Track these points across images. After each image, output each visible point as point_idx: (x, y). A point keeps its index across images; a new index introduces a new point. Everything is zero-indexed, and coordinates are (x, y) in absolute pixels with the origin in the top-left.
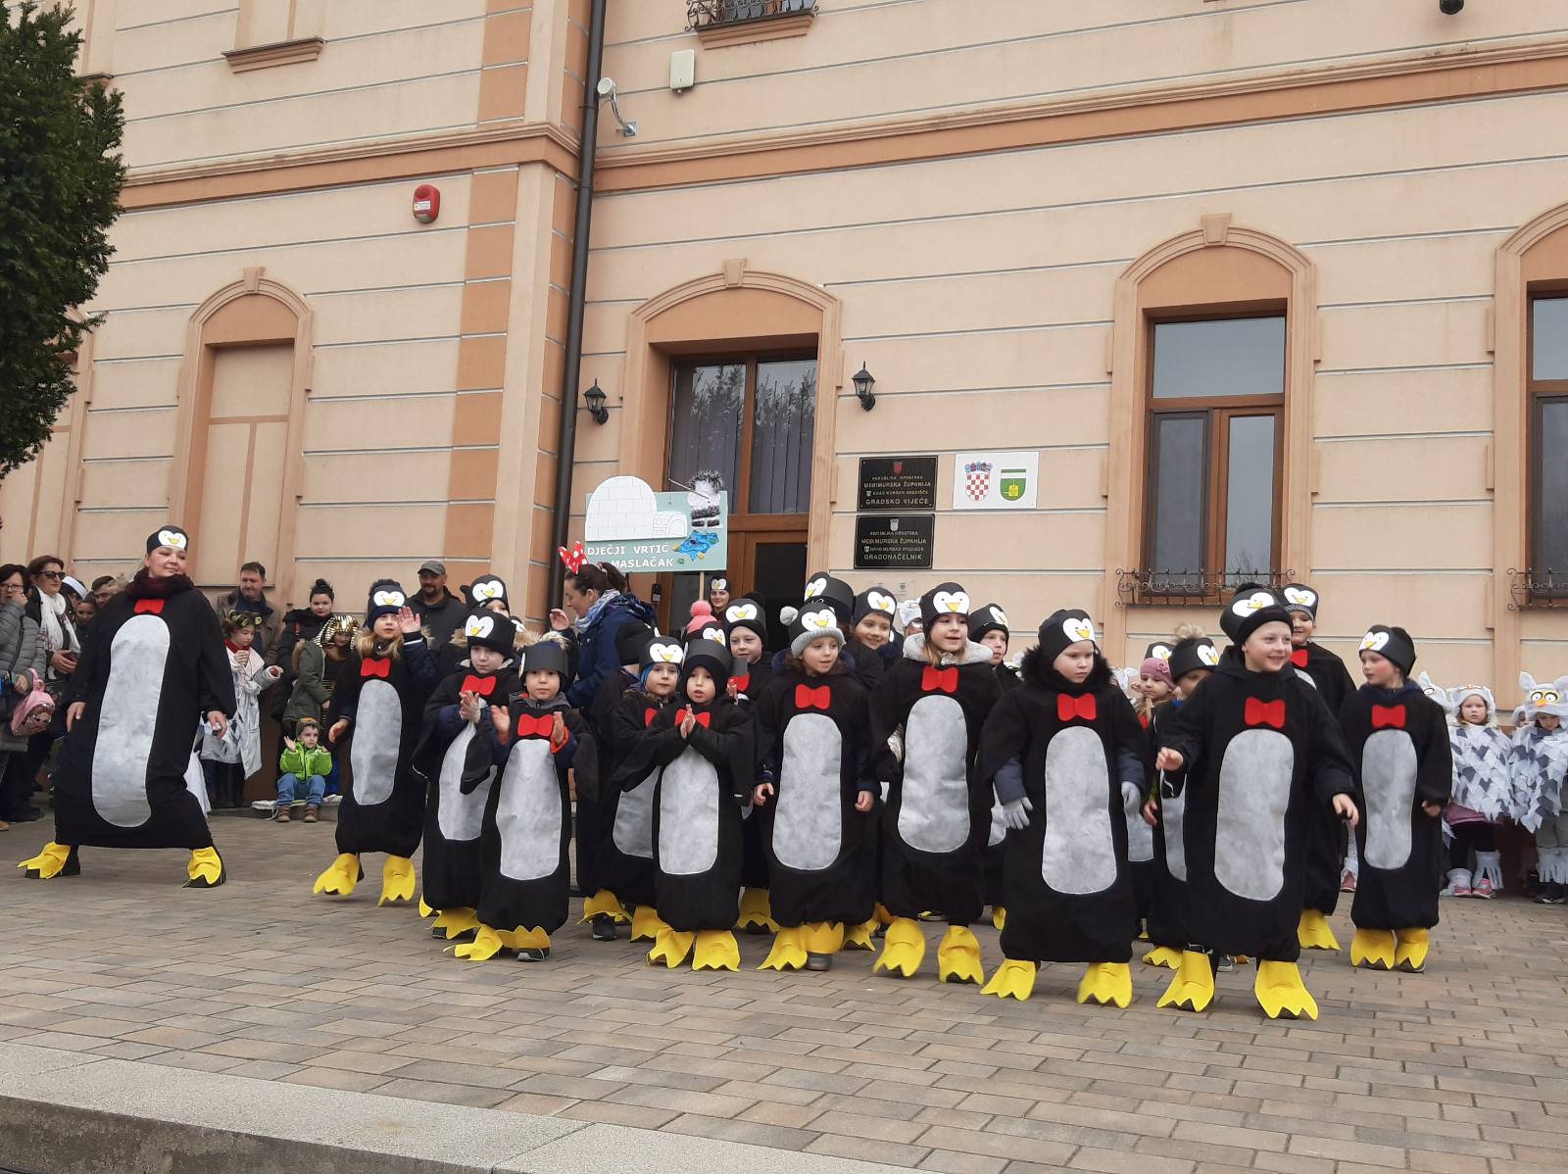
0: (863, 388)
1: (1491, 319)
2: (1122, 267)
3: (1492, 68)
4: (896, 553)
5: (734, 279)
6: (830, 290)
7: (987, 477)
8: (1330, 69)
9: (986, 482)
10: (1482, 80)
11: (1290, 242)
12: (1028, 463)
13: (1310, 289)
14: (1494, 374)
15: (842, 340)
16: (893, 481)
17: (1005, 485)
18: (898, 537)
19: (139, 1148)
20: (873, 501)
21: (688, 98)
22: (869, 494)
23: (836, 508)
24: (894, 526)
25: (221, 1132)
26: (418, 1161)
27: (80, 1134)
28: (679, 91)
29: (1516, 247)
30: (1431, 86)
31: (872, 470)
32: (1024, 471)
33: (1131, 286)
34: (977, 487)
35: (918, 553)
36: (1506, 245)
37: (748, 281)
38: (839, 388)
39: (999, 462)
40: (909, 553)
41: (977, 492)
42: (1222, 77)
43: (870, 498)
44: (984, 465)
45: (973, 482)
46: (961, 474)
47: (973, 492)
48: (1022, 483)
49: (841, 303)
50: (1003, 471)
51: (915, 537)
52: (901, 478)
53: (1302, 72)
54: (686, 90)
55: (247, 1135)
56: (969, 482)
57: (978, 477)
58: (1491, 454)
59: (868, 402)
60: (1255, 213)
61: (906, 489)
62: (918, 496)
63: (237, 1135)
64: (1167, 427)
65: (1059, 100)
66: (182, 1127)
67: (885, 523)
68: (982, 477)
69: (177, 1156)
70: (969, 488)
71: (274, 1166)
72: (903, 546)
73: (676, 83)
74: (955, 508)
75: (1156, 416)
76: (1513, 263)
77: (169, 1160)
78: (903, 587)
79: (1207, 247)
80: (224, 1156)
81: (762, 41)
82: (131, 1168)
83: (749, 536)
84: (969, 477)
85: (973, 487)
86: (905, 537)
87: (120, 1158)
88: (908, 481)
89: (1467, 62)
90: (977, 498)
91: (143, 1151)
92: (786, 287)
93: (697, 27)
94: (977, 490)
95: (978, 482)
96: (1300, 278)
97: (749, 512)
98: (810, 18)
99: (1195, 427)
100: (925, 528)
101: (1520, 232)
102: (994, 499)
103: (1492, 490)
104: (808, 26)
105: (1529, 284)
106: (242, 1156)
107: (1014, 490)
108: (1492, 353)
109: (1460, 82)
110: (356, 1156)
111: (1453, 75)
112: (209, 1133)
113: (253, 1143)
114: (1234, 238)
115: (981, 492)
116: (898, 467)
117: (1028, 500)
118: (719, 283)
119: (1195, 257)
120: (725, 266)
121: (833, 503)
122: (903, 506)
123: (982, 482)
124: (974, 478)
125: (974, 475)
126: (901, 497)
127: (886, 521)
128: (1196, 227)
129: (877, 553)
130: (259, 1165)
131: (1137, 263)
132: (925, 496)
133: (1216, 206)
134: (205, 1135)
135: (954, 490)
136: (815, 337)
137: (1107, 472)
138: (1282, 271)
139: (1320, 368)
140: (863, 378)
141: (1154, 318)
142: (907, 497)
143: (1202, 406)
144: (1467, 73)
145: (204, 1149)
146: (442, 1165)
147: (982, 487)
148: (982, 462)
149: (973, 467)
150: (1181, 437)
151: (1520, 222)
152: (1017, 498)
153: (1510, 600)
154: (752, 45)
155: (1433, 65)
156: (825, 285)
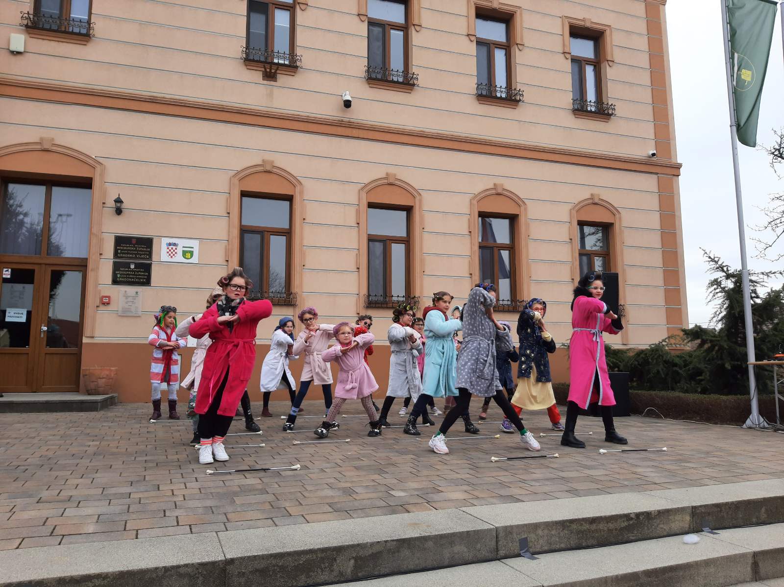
0: (118, 205)
1: (358, 212)
2: (233, 173)
3: (357, 129)
4: (134, 278)
5: (46, 146)
6: (98, 159)
7: (176, 249)
8: (308, 117)
9: (176, 251)
10: (355, 132)
11: (295, 175)
12: (195, 244)
13: (301, 193)
14: (359, 231)
15: (105, 182)
16: (132, 247)
17: (184, 253)
18: (135, 271)
19: (335, 560)
20: (121, 255)
21: (19, 57)
22: (119, 251)
23: (102, 257)
24: (132, 266)
25: (378, 542)
26: (468, 532)
27: (301, 562)
28: (15, 53)
29: (365, 190)
30: (340, 131)
31: (120, 241)
32: (192, 248)
33: (237, 182)
34: (172, 253)
35: (144, 279)
36: (362, 189)
37: (54, 148)
38: (104, 203)
39: (182, 243)
40: (140, 278)
41: (172, 255)
42: (269, 110)
43: (120, 253)
44: (175, 244)
45: (170, 250)
46: (164, 249)
47: (170, 255)
48: (192, 253)
49: (105, 166)
50: (184, 247)
51: (142, 272)
52: (136, 246)
53: (299, 115)
54: (19, 53)
55: (391, 540)
56: (168, 250)
57: (172, 248)
58: (358, 256)
59: (119, 211)
60: (281, 162)
61: (138, 251)
62: (144, 254)
63: (386, 542)
64: (247, 236)
65: (207, 102)
66: (358, 545)
67: (127, 265)
68: (174, 249)
69: (356, 559)
70: (168, 252)
71: (406, 551)
72: (137, 275)
73: (13, 48)
74: (161, 260)
75: (244, 231)
76: (364, 195)
77: (352, 561)
78: (137, 293)
79: (265, 171)
80: (380, 552)
81: (62, 42)
82: (332, 571)
83: (47, 266)
84: (168, 248)
85: (170, 253)
86: (138, 272)
87: (325, 568)
88: (138, 247)
89: (351, 125)
90: (172, 257)
91: (338, 561)
92: (75, 154)
93: (27, 26)
94: (172, 254)
95: (172, 251)
96: (298, 189)
97: (47, 255)
98: (88, 38)
99: (258, 237)
100: (148, 268)
101: (366, 185)
102: (179, 258)
103: (358, 268)
104: (87, 41)
105: (369, 203)
106: (389, 551)
107: (188, 255)
108: (358, 224)
109: (348, 132)
110: (442, 537)
111: (347, 129)
112: (372, 544)
113: (395, 543)
114: (275, 170)
115: (174, 255)
116: (134, 241)
117: (194, 259)
118: (38, 147)
119: (260, 174)
120: (41, 139)
121: (101, 254)
122: (136, 258)
123: (174, 251)
124: (170, 249)
125: (170, 247)
126: (136, 254)
127: (129, 264)
128: (260, 163)
129: (125, 277)
130: (398, 551)
131: (239, 172)
132: (148, 255)
133: (268, 157)
134: (371, 546)
135: (161, 253)
136: (91, 179)
137: (227, 252)
138: (292, 186)
139: (305, 221)
140: (118, 201)
141: (244, 194)
142: (138, 254)
143: (260, 230)
144: (350, 129)
145: (370, 552)
146: (478, 531)
147: (174, 253)
148: (174, 242)
149: (170, 244)
150: (253, 241)
151: (366, 182)
152: (190, 258)
153: (364, 304)
154: (57, 42)
155: (340, 124)
156: (95, 157)
